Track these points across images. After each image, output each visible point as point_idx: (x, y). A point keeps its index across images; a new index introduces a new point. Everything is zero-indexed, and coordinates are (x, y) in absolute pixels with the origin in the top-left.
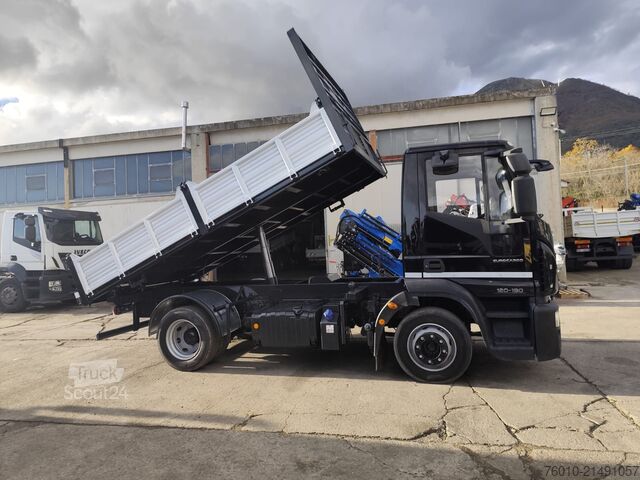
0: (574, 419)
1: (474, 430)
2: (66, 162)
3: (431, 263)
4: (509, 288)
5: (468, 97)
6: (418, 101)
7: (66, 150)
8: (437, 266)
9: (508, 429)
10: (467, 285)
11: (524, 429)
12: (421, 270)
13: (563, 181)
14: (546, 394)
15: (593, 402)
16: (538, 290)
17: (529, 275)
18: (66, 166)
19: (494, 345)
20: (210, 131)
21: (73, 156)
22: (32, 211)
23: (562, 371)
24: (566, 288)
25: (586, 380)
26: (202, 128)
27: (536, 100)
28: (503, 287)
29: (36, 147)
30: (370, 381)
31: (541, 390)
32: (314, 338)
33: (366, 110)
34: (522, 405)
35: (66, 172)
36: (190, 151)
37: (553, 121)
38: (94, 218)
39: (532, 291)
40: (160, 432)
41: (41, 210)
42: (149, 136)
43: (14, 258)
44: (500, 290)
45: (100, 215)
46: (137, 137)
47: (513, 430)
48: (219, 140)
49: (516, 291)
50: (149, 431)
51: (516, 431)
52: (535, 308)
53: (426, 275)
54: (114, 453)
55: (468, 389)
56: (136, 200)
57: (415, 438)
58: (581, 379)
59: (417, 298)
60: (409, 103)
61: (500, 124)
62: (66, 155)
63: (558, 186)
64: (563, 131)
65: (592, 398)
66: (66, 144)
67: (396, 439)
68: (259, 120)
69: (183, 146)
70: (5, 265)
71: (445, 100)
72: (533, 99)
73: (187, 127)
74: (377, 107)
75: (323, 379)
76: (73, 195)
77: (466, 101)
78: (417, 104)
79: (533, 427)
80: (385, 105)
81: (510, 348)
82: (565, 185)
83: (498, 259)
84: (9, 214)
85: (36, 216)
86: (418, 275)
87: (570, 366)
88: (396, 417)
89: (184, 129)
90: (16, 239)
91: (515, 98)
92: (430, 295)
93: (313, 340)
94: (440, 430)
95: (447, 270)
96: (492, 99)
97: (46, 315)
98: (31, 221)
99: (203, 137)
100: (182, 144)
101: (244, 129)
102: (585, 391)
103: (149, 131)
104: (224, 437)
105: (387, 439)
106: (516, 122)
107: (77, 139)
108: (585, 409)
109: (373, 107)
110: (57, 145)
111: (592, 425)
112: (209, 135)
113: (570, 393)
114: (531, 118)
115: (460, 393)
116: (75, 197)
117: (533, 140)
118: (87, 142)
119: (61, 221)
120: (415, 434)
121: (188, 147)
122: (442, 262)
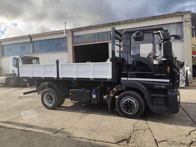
0: (184, 138)
1: (142, 141)
2: (31, 42)
3: (131, 74)
4: (160, 85)
5: (159, 16)
6: (141, 18)
7: (31, 38)
8: (133, 75)
9: (156, 141)
10: (143, 83)
11: (162, 141)
12: (127, 77)
13: (193, 45)
14: (175, 126)
15: (193, 131)
16: (171, 87)
17: (168, 81)
18: (31, 43)
19: (152, 106)
20: (73, 31)
21: (33, 40)
22: (18, 57)
23: (184, 116)
24: (192, 83)
25: (192, 120)
26: (70, 30)
27: (184, 16)
28: (157, 85)
29: (22, 37)
30: (110, 117)
31: (173, 124)
32: (89, 99)
33: (123, 22)
34: (164, 130)
35: (31, 45)
36: (67, 38)
37: (190, 23)
38: (37, 59)
39: (169, 87)
40: (29, 133)
41: (20, 56)
42: (54, 33)
43: (13, 71)
44: (156, 86)
45: (39, 58)
46: (51, 33)
47: (157, 142)
48: (76, 34)
49: (162, 87)
50: (26, 133)
51: (159, 142)
52: (169, 93)
53: (129, 79)
54: (10, 141)
55: (145, 122)
56: (51, 53)
57: (117, 143)
58: (190, 120)
59: (124, 87)
60: (138, 19)
61: (170, 25)
62: (31, 40)
63: (190, 47)
64: (193, 27)
65: (193, 128)
66: (31, 36)
67: (110, 143)
68: (88, 27)
69: (65, 36)
70: (11, 73)
71: (151, 17)
72: (183, 16)
73: (66, 30)
74: (127, 21)
75: (93, 115)
76: (34, 52)
77: (158, 17)
78: (141, 19)
79: (166, 141)
80: (129, 20)
81: (158, 108)
82: (193, 46)
83: (156, 74)
84: (12, 58)
85: (19, 58)
86: (126, 79)
87: (187, 114)
88: (113, 133)
89: (65, 30)
90: (14, 65)
91: (176, 16)
92: (129, 87)
93: (89, 100)
94: (128, 139)
95: (137, 77)
96: (167, 16)
97: (22, 88)
98: (17, 60)
99: (71, 33)
100: (64, 35)
101: (84, 30)
102: (191, 125)
103: (55, 31)
104: (49, 137)
105: (106, 142)
106: (176, 24)
107: (34, 34)
108: (190, 134)
109: (126, 21)
110: (28, 37)
111: (191, 141)
112: (73, 32)
113: (185, 126)
114: (182, 22)
115: (141, 123)
116: (34, 53)
117: (182, 31)
118: (37, 36)
119: (26, 60)
120: (118, 140)
121: (66, 36)
122: (135, 74)
